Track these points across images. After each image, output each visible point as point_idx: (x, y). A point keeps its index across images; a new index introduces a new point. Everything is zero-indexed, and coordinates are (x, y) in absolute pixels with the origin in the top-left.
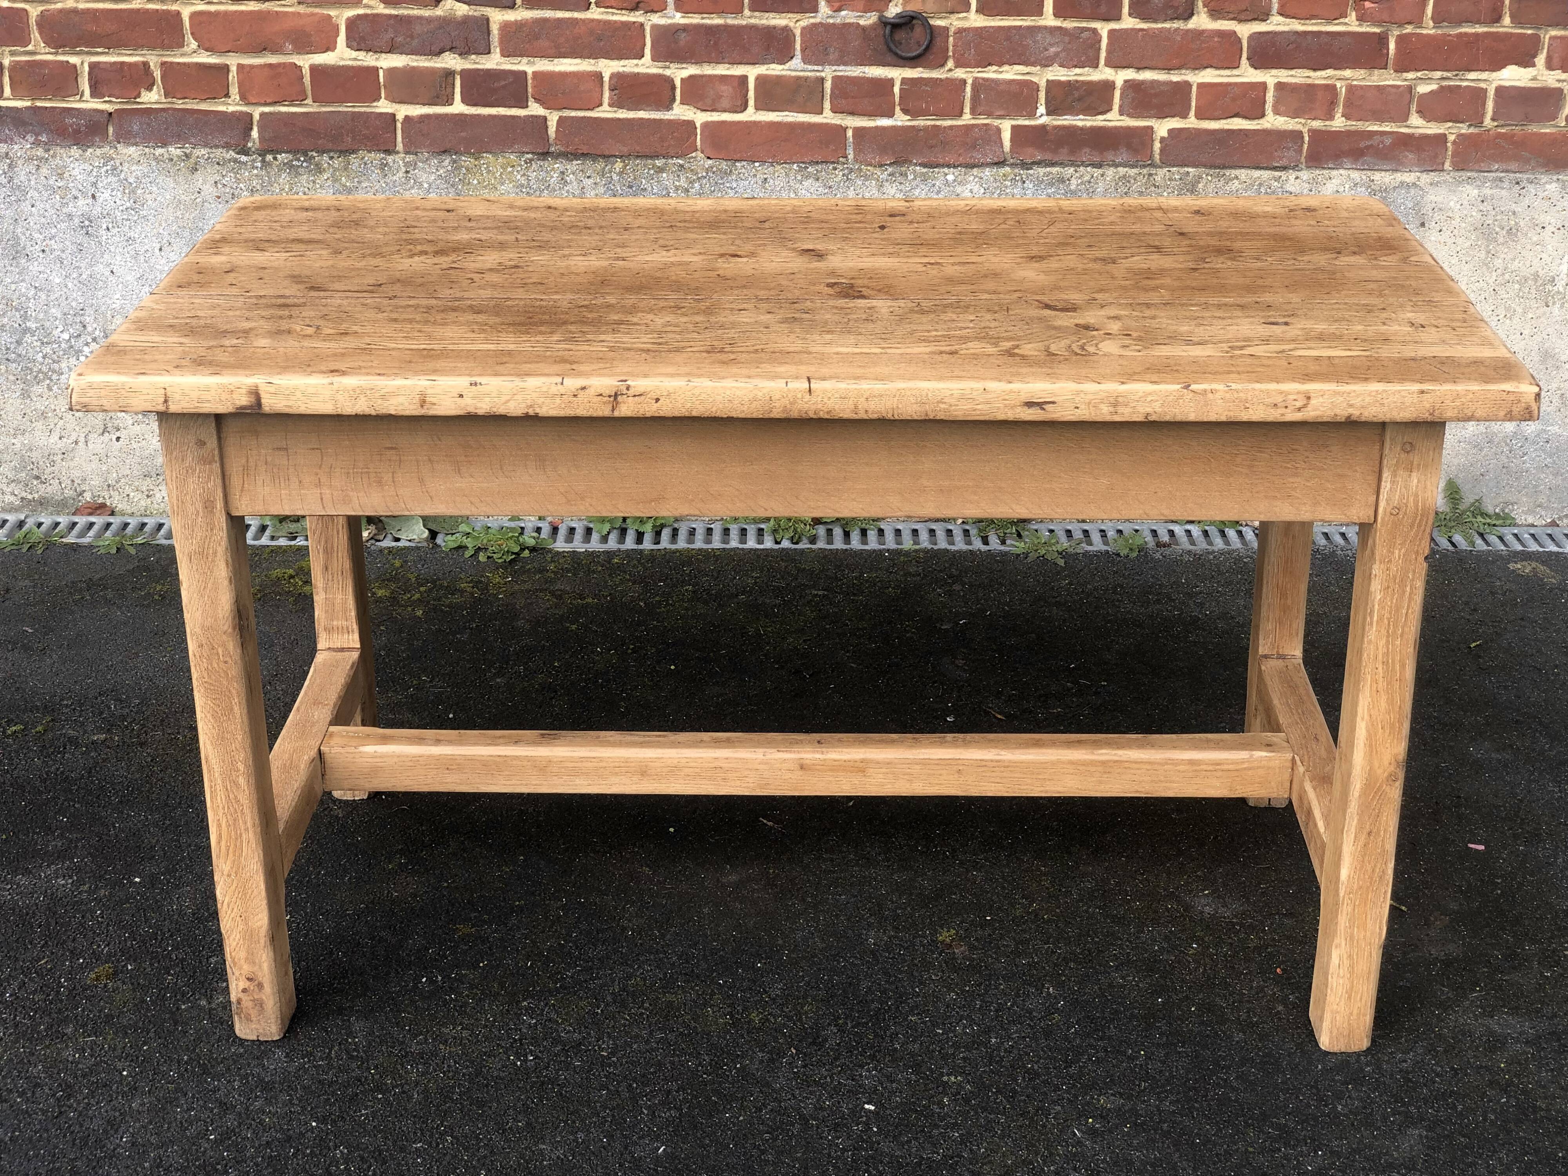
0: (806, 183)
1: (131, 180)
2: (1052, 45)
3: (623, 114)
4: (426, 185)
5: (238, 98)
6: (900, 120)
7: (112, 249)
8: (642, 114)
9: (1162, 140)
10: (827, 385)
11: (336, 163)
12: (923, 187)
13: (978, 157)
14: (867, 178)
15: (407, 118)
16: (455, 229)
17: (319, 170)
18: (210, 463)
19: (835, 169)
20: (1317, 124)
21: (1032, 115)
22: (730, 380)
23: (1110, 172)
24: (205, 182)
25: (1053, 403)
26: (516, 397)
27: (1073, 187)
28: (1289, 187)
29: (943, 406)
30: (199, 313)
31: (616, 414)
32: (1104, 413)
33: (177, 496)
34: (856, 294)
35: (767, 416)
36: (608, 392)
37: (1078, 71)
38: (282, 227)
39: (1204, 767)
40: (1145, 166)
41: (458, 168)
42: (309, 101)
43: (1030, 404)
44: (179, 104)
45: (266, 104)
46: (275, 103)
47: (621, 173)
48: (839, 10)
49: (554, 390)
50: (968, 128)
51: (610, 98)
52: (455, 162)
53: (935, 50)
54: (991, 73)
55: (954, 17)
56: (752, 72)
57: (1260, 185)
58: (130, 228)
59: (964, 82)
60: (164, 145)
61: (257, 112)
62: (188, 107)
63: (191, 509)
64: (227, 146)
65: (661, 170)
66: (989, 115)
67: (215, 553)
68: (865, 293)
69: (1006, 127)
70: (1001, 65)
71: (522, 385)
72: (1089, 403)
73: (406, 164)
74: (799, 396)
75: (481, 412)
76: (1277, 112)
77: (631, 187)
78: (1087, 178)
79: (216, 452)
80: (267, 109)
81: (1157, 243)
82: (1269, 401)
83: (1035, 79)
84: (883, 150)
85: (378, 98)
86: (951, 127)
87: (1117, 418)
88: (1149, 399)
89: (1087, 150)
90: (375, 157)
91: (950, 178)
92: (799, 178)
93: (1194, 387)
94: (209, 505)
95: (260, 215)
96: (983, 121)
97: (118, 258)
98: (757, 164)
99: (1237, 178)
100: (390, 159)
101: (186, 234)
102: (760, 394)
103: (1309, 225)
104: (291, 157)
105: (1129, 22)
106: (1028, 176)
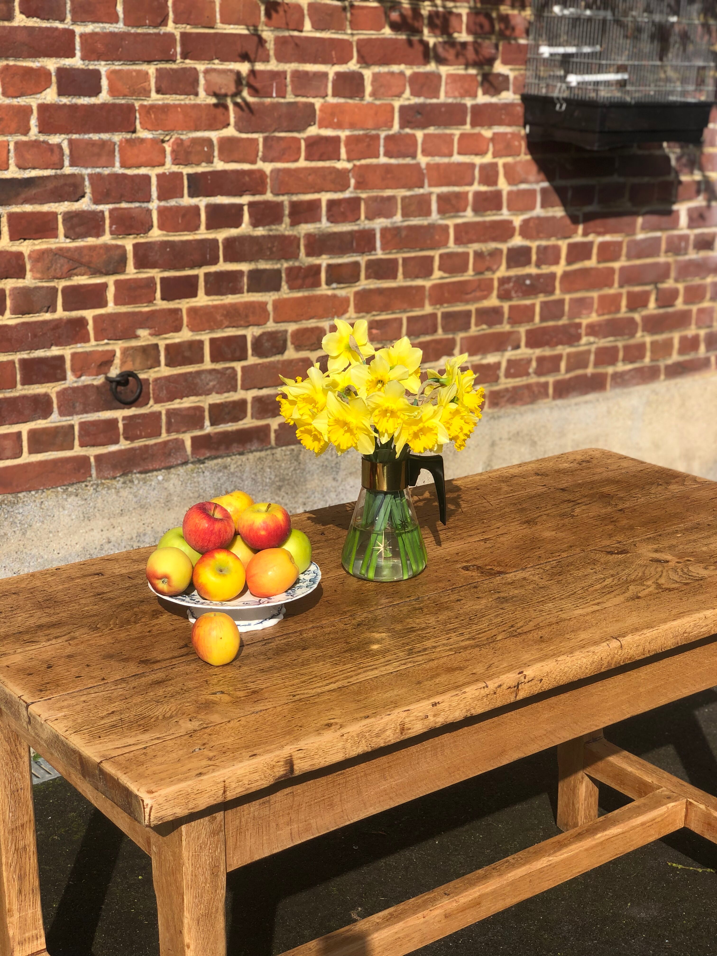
0: (69, 500)
2: (210, 381)
6: (124, 445)
9: (276, 431)
10: (629, 638)
12: (144, 487)
13: (173, 461)
14: (109, 488)
19: (86, 486)
21: (202, 427)
23: (251, 456)
26: (460, 706)
27: (232, 470)
31: (517, 698)
33: (192, 871)
36: (513, 684)
37: (226, 395)
39: (647, 825)
40: (267, 450)
48: (80, 376)
49: (484, 692)
50: (166, 443)
53: (142, 394)
54: (177, 404)
55: (152, 371)
56: (25, 428)
59: (160, 413)
63: (201, 879)
66: (178, 432)
67: (217, 910)
69: (187, 438)
70: (181, 398)
71: (464, 695)
75: (438, 725)
78: (239, 463)
83: (201, 404)
84: (115, 467)
86: (155, 444)
89: (235, 445)
91: (160, 478)
92: (65, 496)
94: (214, 871)
96: (174, 436)
98: (33, 493)
102: (596, 657)
105: (252, 360)
106: (206, 467)
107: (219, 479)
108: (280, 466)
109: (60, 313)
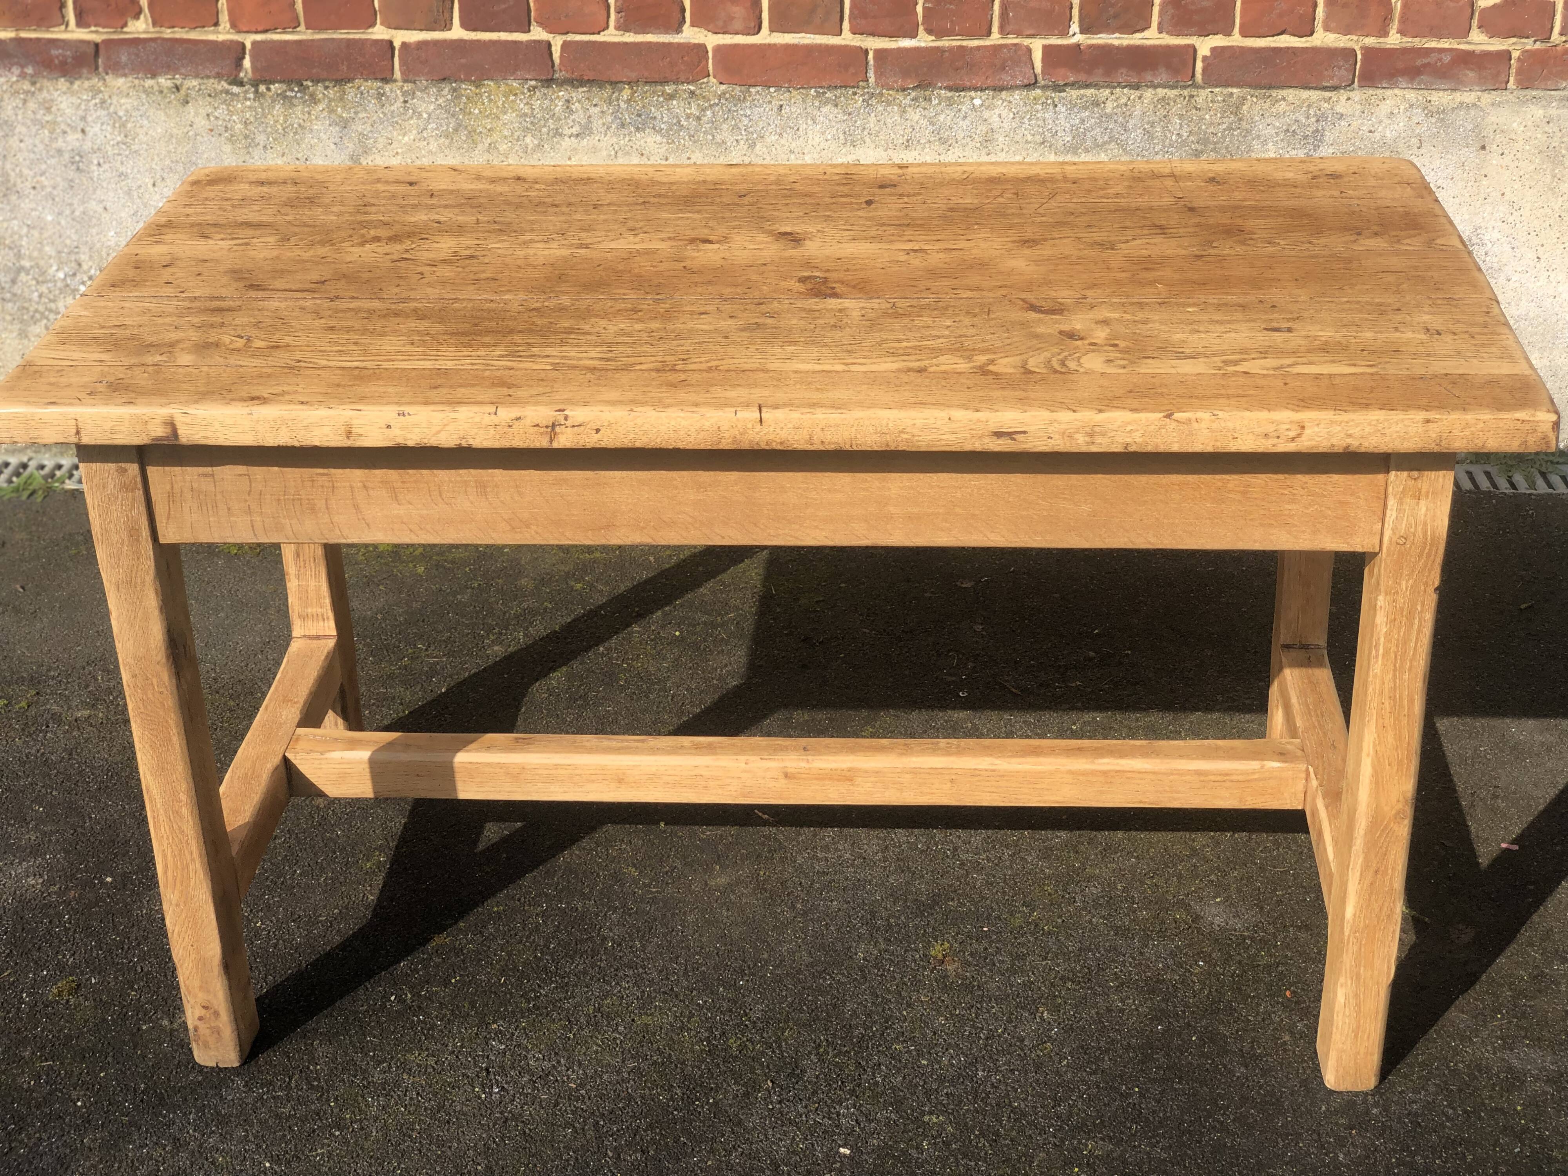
0: (825, 110)
1: (121, 113)
3: (630, 38)
4: (425, 116)
5: (228, 25)
6: (924, 40)
7: (105, 184)
8: (650, 38)
9: (1205, 58)
10: (780, 414)
11: (331, 93)
12: (948, 112)
13: (1006, 79)
14: (889, 104)
15: (404, 45)
16: (414, 206)
17: (314, 100)
18: (133, 490)
19: (855, 94)
20: (1370, 41)
21: (1064, 33)
22: (674, 409)
23: (1148, 94)
24: (197, 114)
25: (1025, 432)
26: (447, 428)
27: (1108, 110)
28: (1339, 109)
29: (905, 436)
30: (128, 321)
31: (555, 445)
32: (1080, 444)
33: (102, 524)
34: (829, 292)
35: (715, 448)
36: (545, 423)
38: (233, 206)
39: (1212, 778)
40: (1185, 87)
41: (458, 97)
42: (302, 28)
43: (998, 434)
44: (168, 33)
45: (257, 32)
46: (265, 31)
47: (628, 101)
49: (488, 420)
50: (997, 48)
51: (617, 21)
52: (455, 90)
57: (1309, 106)
58: (122, 163)
60: (154, 76)
61: (248, 40)
62: (177, 36)
63: (115, 538)
64: (219, 76)
65: (671, 97)
66: (1019, 34)
67: (143, 582)
68: (838, 290)
69: (1037, 46)
71: (453, 415)
72: (1064, 433)
73: (404, 94)
74: (750, 426)
75: (410, 443)
76: (1327, 29)
77: (639, 115)
78: (1123, 100)
79: (139, 479)
80: (259, 37)
81: (1163, 222)
82: (1258, 430)
84: (906, 74)
85: (373, 25)
86: (978, 48)
87: (1094, 449)
88: (1129, 428)
89: (1124, 71)
90: (370, 86)
91: (977, 102)
92: (817, 104)
93: (1177, 415)
94: (133, 533)
96: (1012, 40)
97: (111, 194)
98: (772, 90)
99: (1284, 99)
100: (387, 88)
101: (180, 168)
102: (707, 424)
103: (1331, 197)
104: (284, 87)
106: (1060, 99)
107: (1083, 121)
108: (1202, 119)
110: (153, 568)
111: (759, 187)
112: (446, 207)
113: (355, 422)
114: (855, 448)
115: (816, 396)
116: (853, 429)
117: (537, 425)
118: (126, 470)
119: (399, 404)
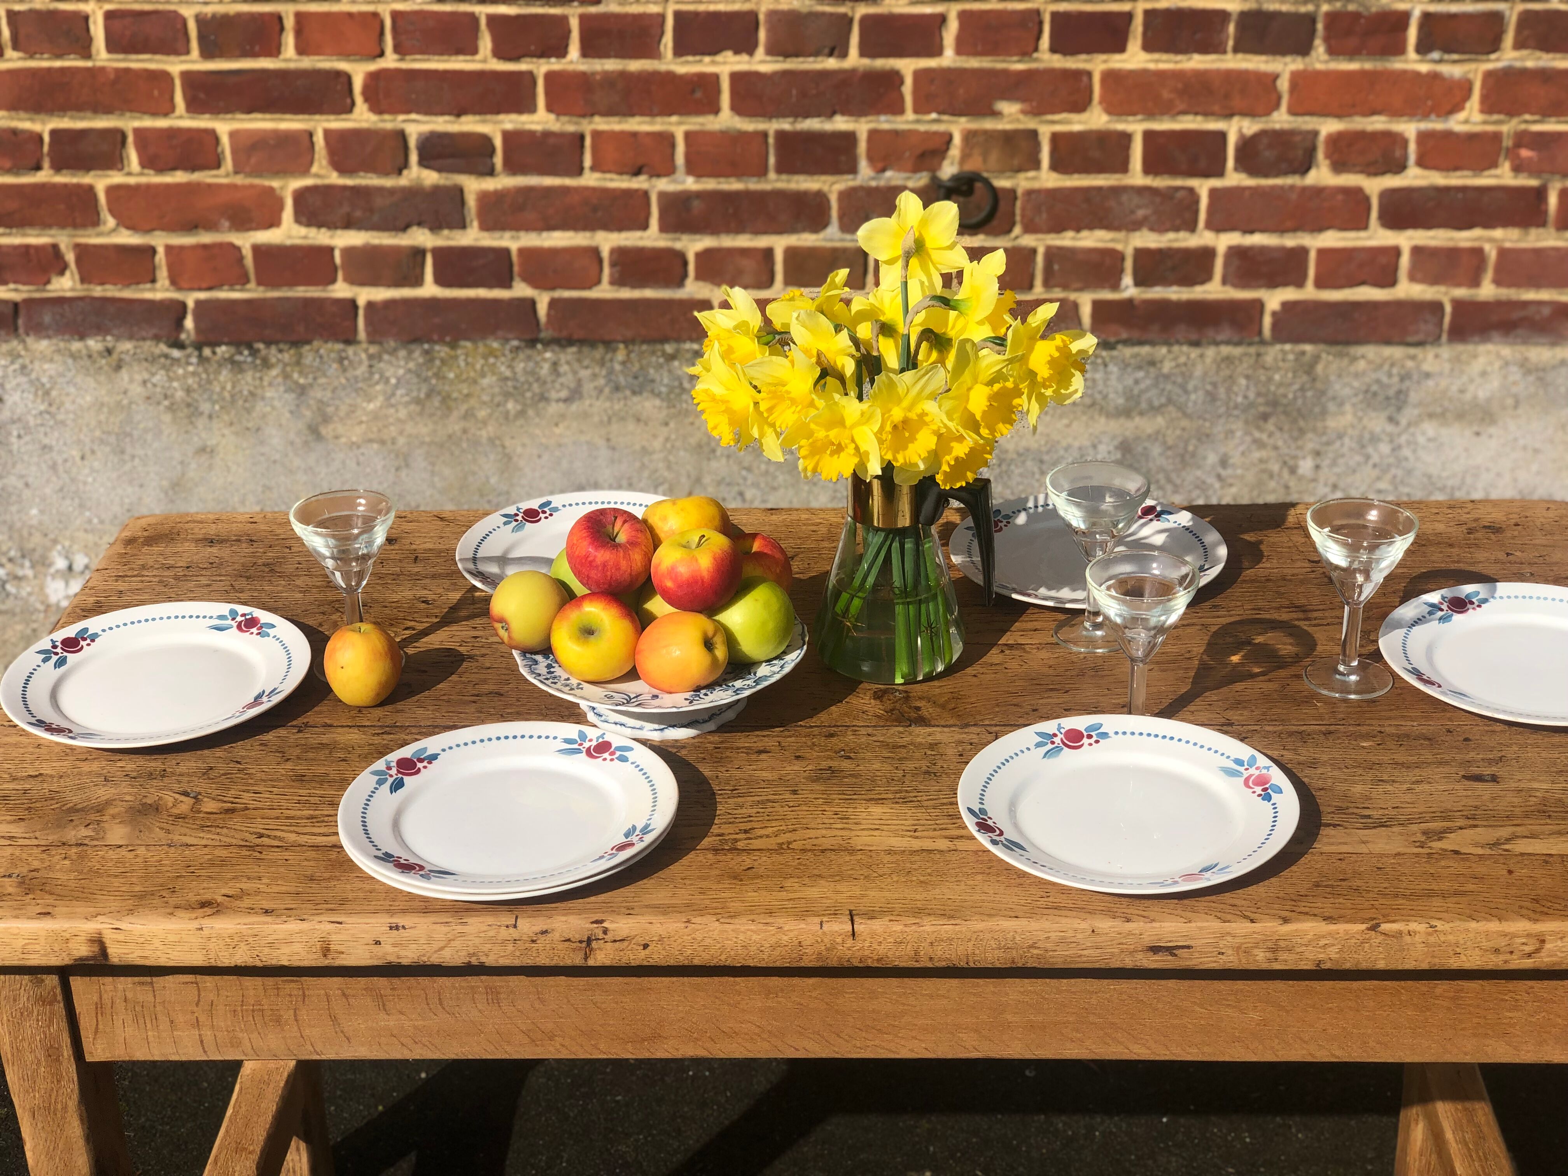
1: (44, 380)
2: (1139, 207)
3: (626, 294)
4: (393, 381)
5: (167, 283)
7: (26, 458)
8: (649, 293)
9: (1274, 314)
10: (878, 925)
11: (286, 357)
15: (370, 305)
16: (396, 576)
17: (266, 364)
18: (51, 1003)
20: (1461, 292)
21: (1115, 286)
22: (744, 920)
23: (1210, 352)
24: (131, 381)
25: (1188, 947)
26: (453, 944)
27: (1165, 371)
28: (1426, 367)
29: (1035, 952)
30: (46, 769)
31: (591, 962)
32: (1260, 959)
33: (11, 1043)
34: (914, 715)
35: (795, 965)
36: (578, 937)
37: (1171, 235)
40: (1250, 344)
41: (432, 360)
42: (252, 285)
43: (1155, 949)
44: (98, 291)
45: (200, 289)
46: (210, 289)
47: (623, 363)
48: (883, 170)
49: (504, 933)
51: (611, 275)
52: (427, 352)
53: (999, 214)
54: (1067, 240)
55: (1022, 176)
56: (780, 244)
57: (1392, 365)
58: (46, 434)
59: (1034, 251)
60: (82, 337)
61: (191, 299)
62: (109, 294)
63: (29, 1057)
64: (157, 338)
65: (672, 357)
66: (1067, 286)
67: (65, 1108)
68: (924, 713)
69: (1084, 301)
70: (1078, 230)
71: (460, 928)
72: (1239, 948)
73: (371, 357)
74: (839, 940)
75: (405, 962)
76: (1413, 278)
77: (636, 377)
78: (1183, 359)
79: (58, 991)
80: (202, 295)
82: (1485, 944)
83: (1119, 247)
85: (333, 281)
87: (1277, 966)
88: (1322, 942)
89: (1185, 326)
90: (330, 349)
93: (1385, 927)
94: (52, 1054)
95: (150, 555)
96: (1058, 293)
97: (34, 468)
99: (1363, 357)
100: (350, 350)
101: (112, 439)
102: (785, 938)
103: (1497, 561)
104: (232, 350)
105: (1234, 178)
106: (1112, 358)
107: (1137, 382)
108: (1270, 379)
109: (854, 59)
110: (77, 1091)
111: (810, 544)
112: (434, 577)
113: (334, 937)
114: (972, 965)
115: (919, 895)
116: (970, 944)
117: (569, 940)
118: (43, 981)
119: (390, 912)
